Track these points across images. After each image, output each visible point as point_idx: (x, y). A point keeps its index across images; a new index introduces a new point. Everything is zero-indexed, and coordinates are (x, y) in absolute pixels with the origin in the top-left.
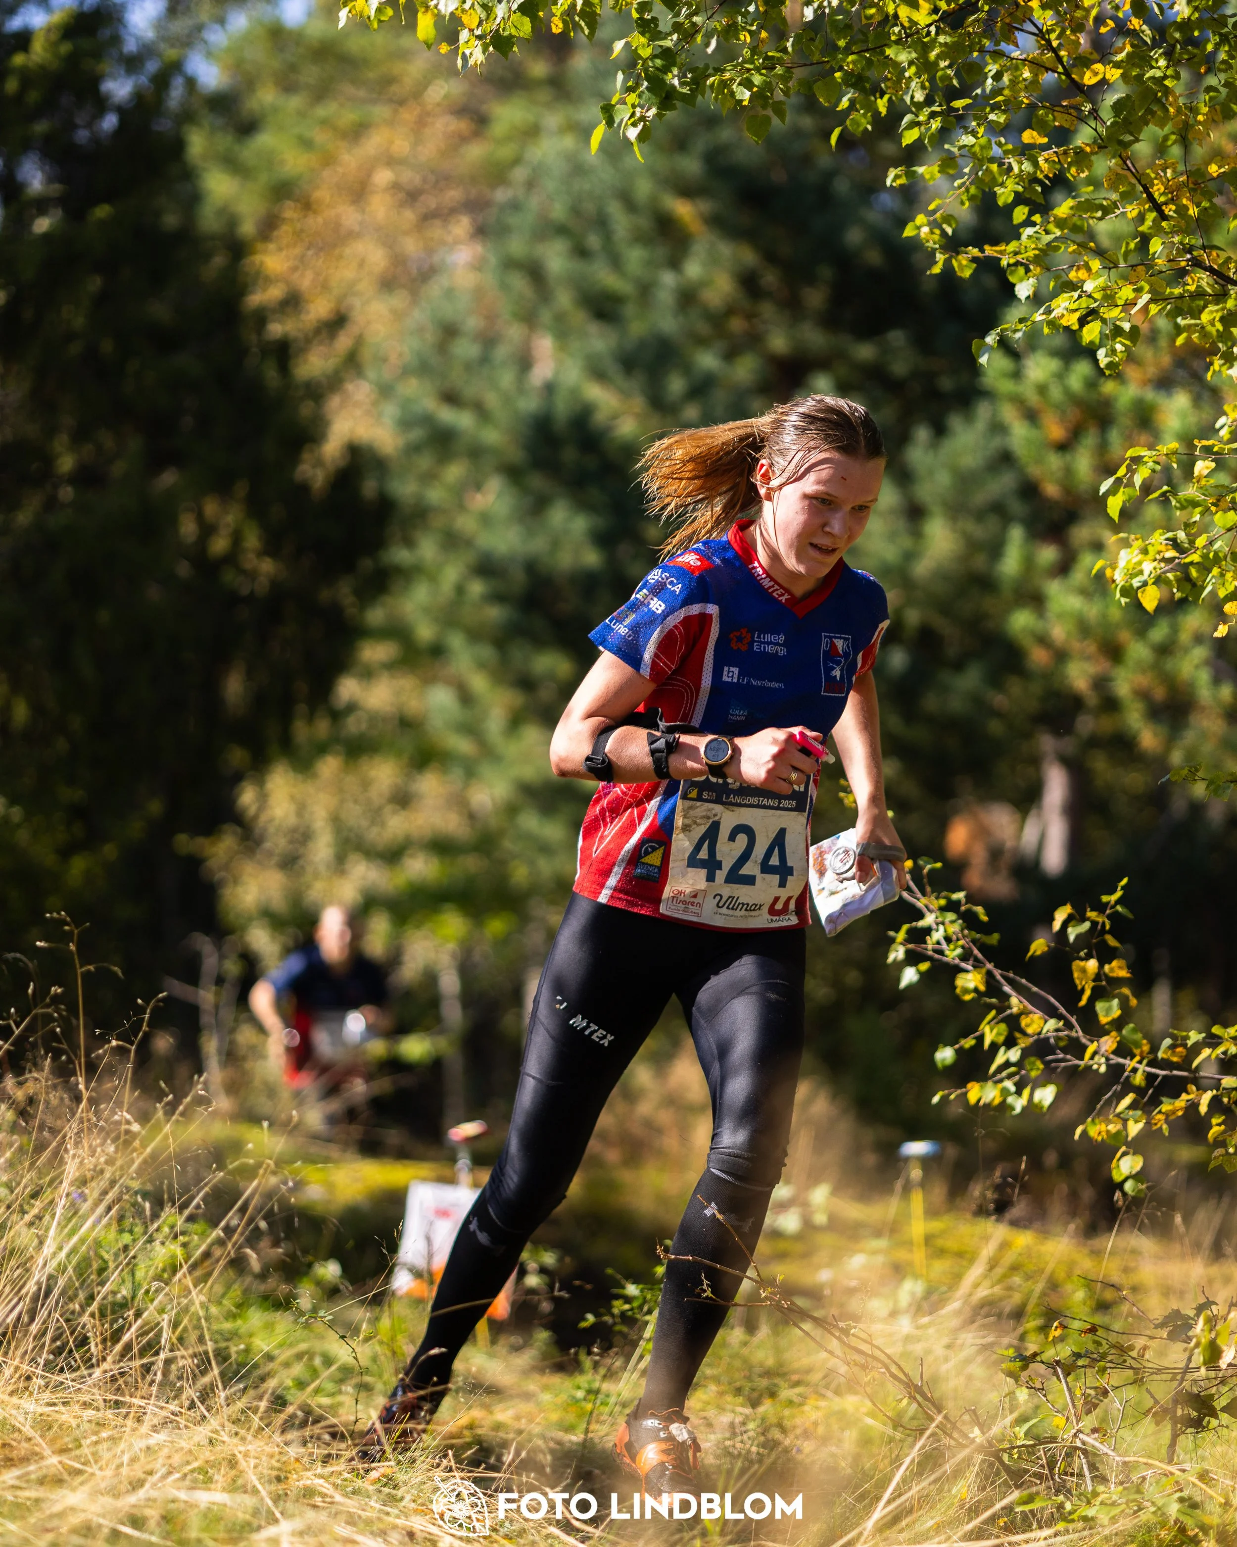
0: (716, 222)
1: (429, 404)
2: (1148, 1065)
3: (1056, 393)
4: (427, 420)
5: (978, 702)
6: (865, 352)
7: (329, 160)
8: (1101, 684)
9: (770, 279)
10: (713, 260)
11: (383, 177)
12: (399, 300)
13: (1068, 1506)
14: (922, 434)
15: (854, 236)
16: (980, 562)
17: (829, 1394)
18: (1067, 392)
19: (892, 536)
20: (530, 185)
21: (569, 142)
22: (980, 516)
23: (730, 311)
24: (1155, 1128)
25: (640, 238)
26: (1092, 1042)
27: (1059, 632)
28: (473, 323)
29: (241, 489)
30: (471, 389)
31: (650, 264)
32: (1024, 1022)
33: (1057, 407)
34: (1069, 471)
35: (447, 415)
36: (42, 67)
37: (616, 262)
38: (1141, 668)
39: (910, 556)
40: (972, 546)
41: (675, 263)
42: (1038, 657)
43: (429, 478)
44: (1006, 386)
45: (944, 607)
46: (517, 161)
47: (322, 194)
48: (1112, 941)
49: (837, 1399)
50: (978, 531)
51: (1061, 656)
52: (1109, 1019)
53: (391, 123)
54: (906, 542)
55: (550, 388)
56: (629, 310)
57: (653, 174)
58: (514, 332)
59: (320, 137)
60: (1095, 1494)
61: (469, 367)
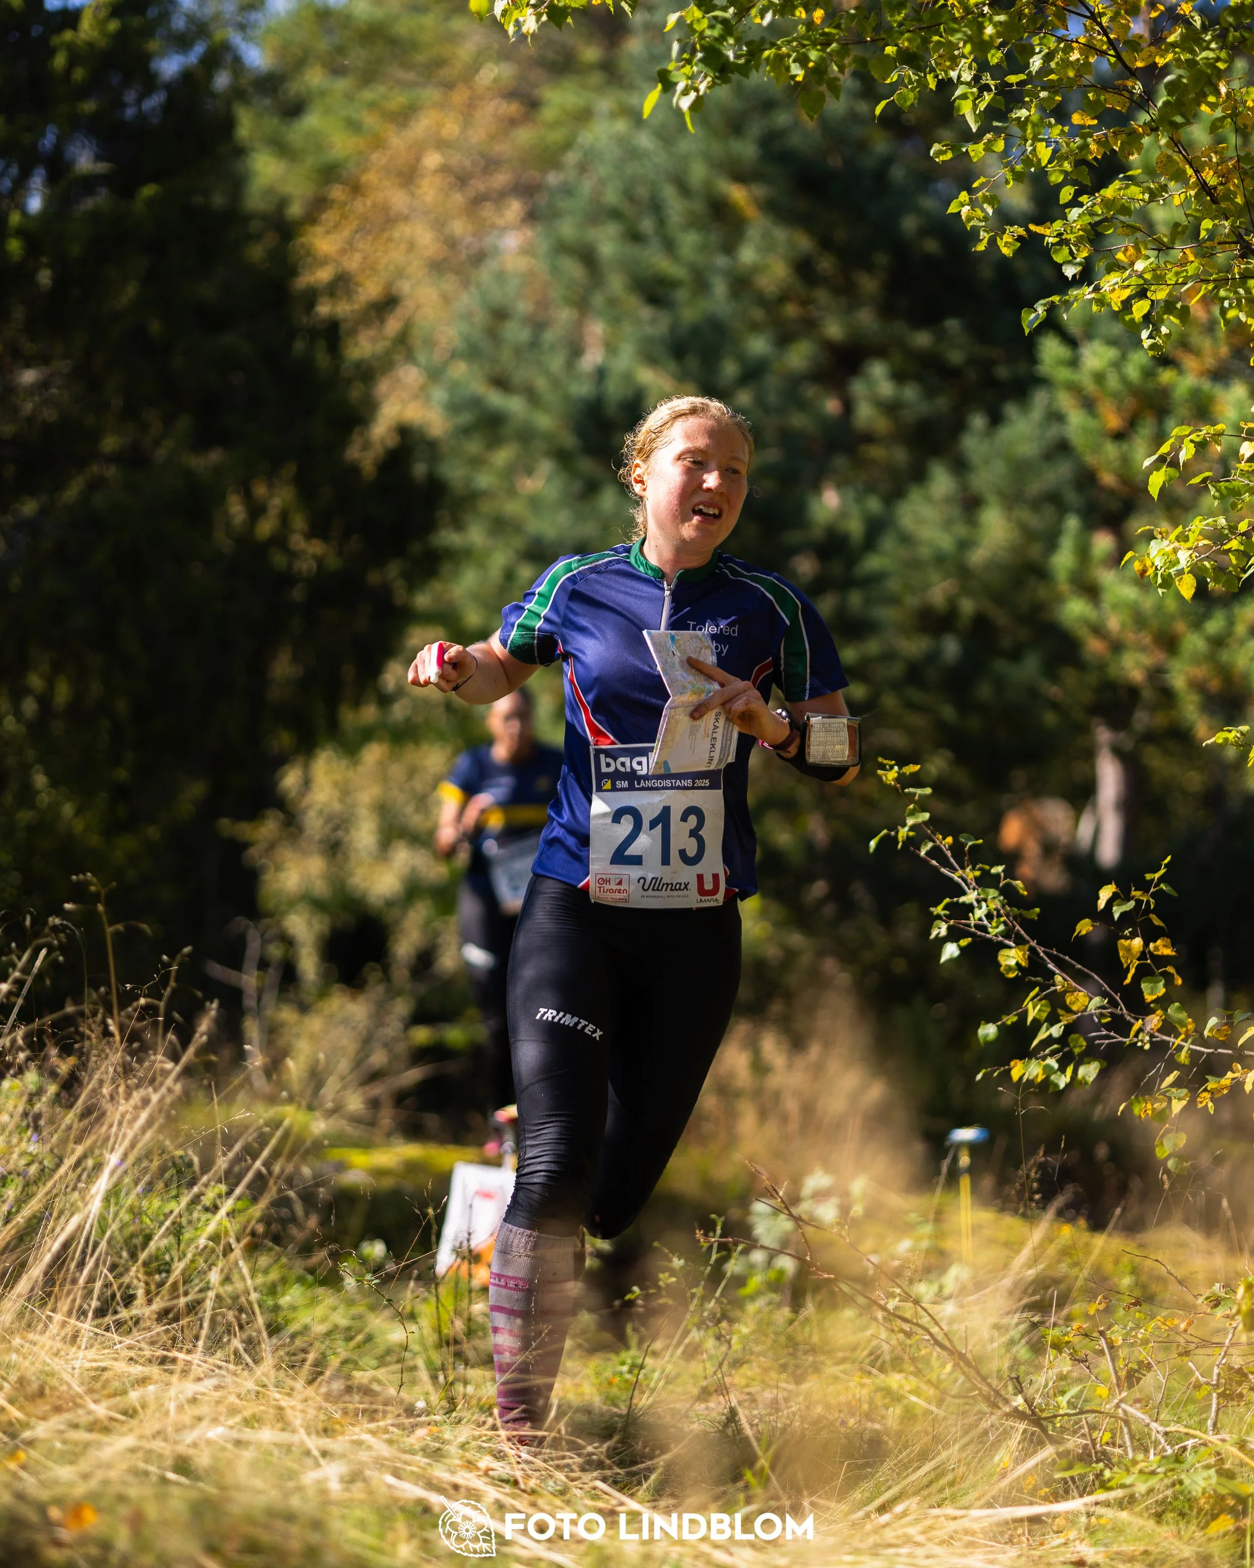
0: (770, 207)
1: (479, 387)
2: (1192, 1043)
3: (1113, 382)
4: (476, 403)
5: (1033, 693)
6: (922, 339)
7: (378, 143)
8: (1156, 674)
9: (826, 264)
10: (768, 246)
11: (432, 160)
12: (449, 283)
13: (1107, 1474)
14: (978, 421)
15: (909, 224)
16: (1035, 551)
17: (874, 1371)
18: (1124, 380)
19: (947, 524)
20: (582, 168)
21: (621, 126)
22: (1036, 505)
23: (783, 298)
24: (1200, 1106)
25: (693, 222)
26: (1137, 1020)
27: (1114, 623)
28: (524, 307)
29: (290, 470)
30: (521, 374)
31: (704, 248)
32: (1069, 999)
33: (1115, 395)
34: (1125, 460)
35: (496, 399)
36: (90, 45)
37: (669, 246)
38: (1196, 660)
39: (964, 545)
40: (1028, 534)
41: (729, 248)
42: (1094, 646)
43: (477, 462)
44: (1063, 374)
45: (1000, 598)
46: (568, 145)
47: (370, 178)
48: (1157, 922)
49: (882, 1376)
50: (1034, 521)
51: (1117, 647)
52: (1154, 997)
53: (442, 106)
54: (961, 530)
55: (601, 374)
56: (681, 295)
57: (707, 157)
58: (564, 315)
59: (370, 120)
60: (1135, 1462)
61: (518, 351)
